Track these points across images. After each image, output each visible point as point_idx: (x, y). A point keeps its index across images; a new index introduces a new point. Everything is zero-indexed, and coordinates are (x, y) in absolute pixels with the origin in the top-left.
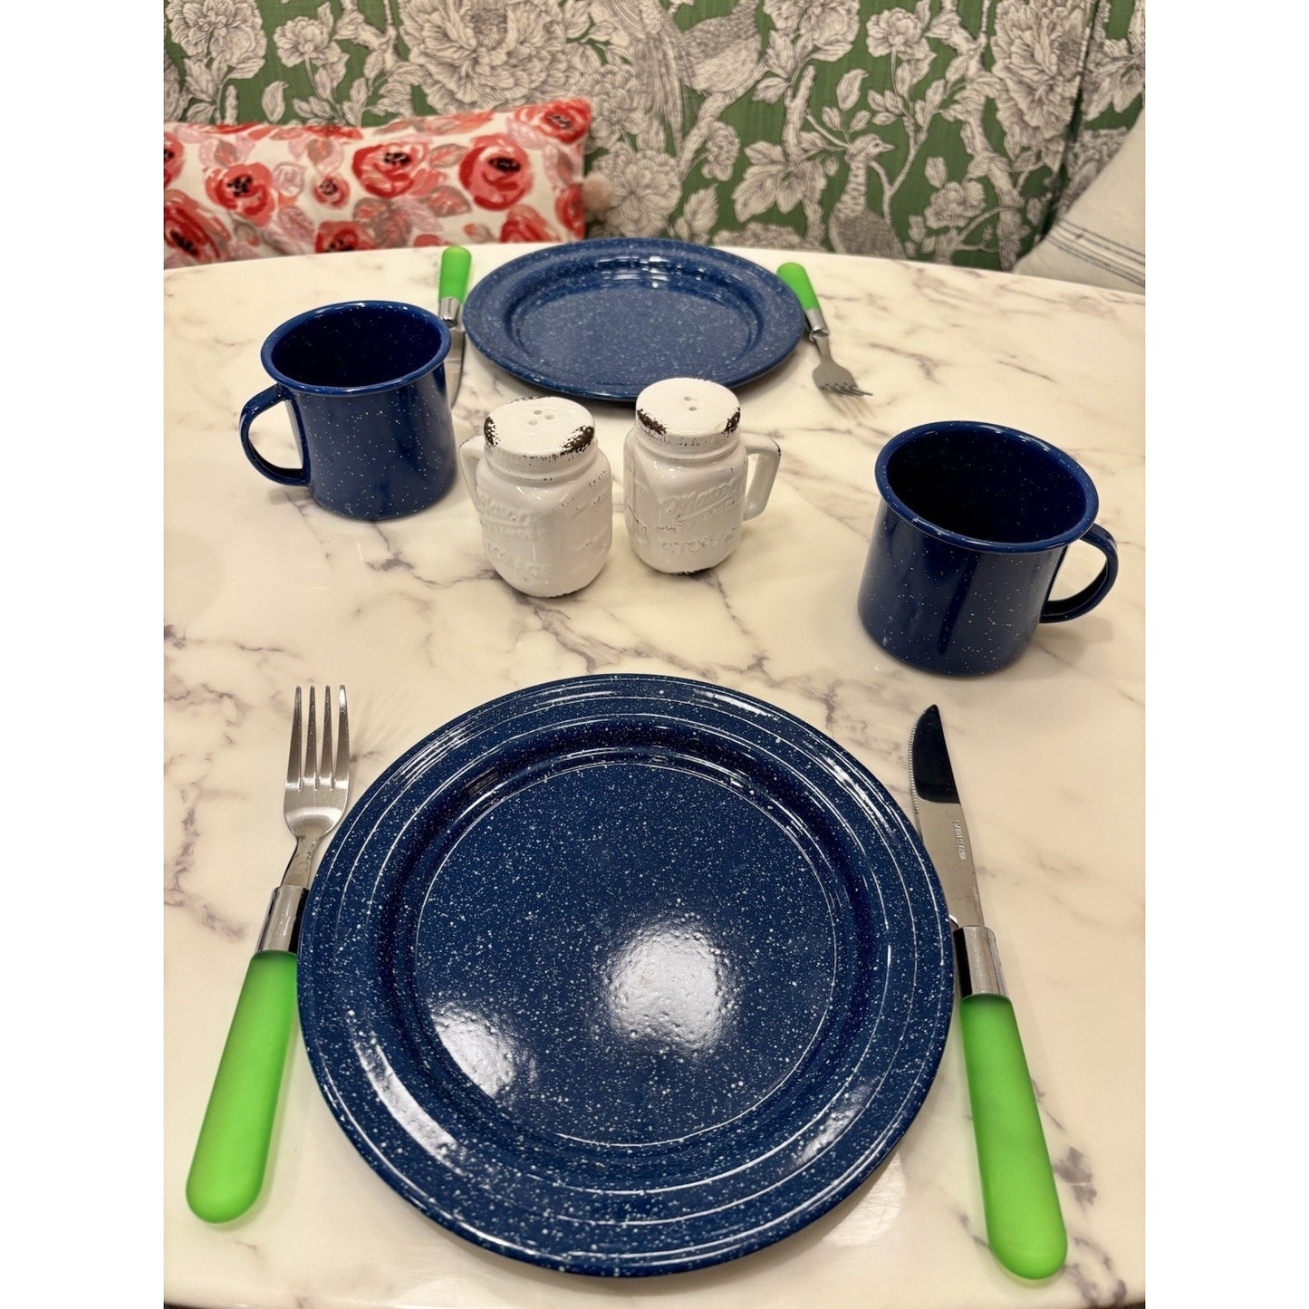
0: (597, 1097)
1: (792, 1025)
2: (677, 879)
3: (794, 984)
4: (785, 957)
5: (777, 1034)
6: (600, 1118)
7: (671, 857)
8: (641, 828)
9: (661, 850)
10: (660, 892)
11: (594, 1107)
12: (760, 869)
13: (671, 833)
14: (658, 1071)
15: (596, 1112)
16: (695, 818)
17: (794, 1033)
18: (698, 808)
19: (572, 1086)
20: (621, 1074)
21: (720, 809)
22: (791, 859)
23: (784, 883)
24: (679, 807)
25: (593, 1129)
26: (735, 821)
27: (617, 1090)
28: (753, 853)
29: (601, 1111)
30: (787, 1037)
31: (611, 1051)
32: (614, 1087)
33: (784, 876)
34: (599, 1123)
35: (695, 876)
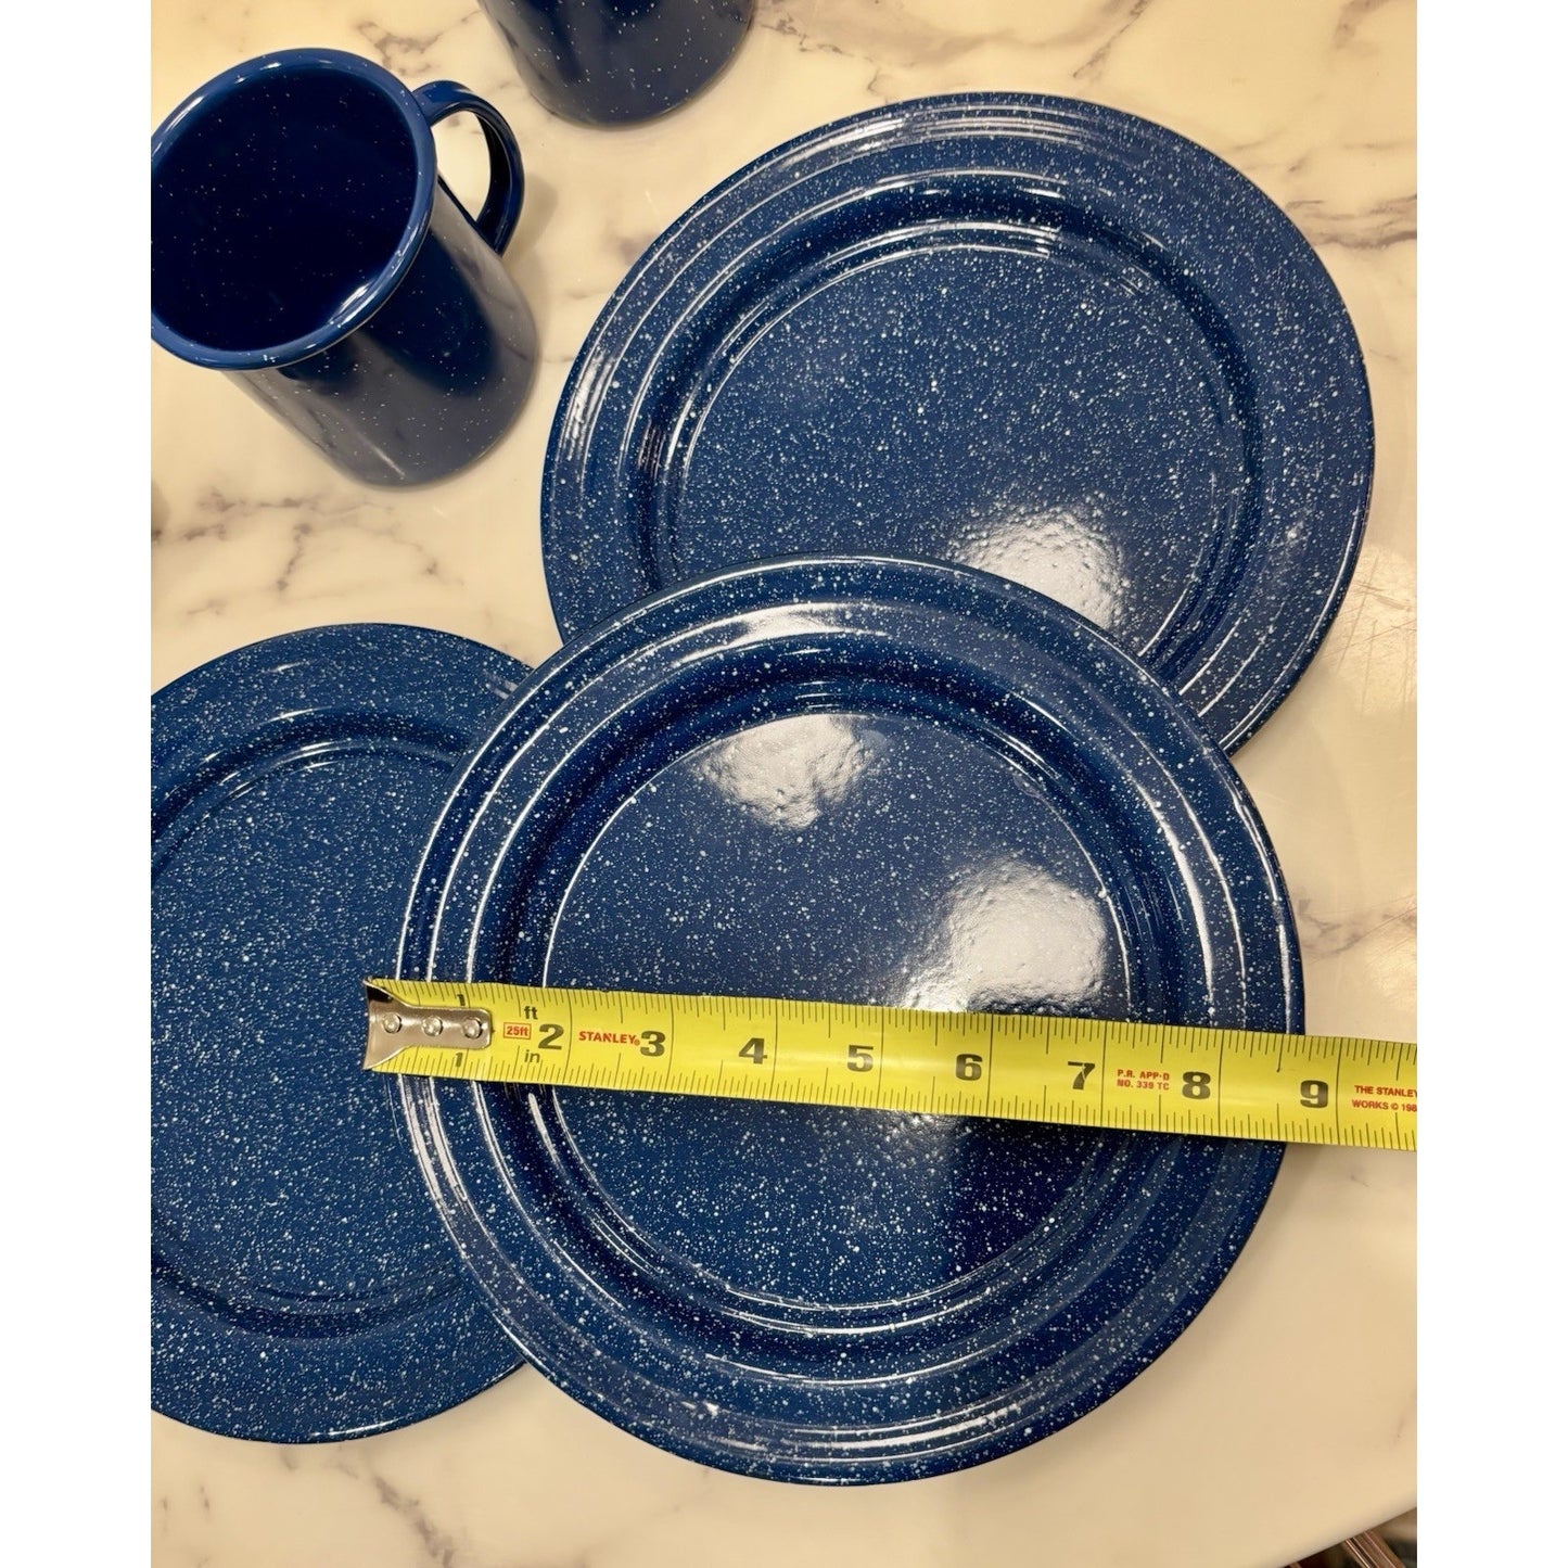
0: (1155, 440)
1: (998, 279)
2: (850, 460)
3: (944, 291)
4: (913, 310)
5: (1012, 290)
6: (1177, 430)
7: (821, 480)
8: (790, 532)
9: (815, 496)
10: (875, 475)
11: (1167, 440)
12: (803, 374)
13: (785, 493)
14: (1100, 392)
15: (1173, 436)
16: (753, 473)
17: (1006, 273)
18: (736, 475)
19: (1154, 471)
20: (1121, 425)
21: (729, 448)
22: (777, 345)
23: (814, 341)
24: (742, 497)
25: (1191, 431)
26: (740, 425)
27: (1139, 425)
28: (784, 389)
29: (1169, 431)
30: (1011, 279)
31: (1098, 448)
32: (1137, 430)
33: (803, 346)
34: (1183, 427)
35: (839, 443)
